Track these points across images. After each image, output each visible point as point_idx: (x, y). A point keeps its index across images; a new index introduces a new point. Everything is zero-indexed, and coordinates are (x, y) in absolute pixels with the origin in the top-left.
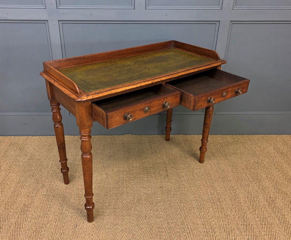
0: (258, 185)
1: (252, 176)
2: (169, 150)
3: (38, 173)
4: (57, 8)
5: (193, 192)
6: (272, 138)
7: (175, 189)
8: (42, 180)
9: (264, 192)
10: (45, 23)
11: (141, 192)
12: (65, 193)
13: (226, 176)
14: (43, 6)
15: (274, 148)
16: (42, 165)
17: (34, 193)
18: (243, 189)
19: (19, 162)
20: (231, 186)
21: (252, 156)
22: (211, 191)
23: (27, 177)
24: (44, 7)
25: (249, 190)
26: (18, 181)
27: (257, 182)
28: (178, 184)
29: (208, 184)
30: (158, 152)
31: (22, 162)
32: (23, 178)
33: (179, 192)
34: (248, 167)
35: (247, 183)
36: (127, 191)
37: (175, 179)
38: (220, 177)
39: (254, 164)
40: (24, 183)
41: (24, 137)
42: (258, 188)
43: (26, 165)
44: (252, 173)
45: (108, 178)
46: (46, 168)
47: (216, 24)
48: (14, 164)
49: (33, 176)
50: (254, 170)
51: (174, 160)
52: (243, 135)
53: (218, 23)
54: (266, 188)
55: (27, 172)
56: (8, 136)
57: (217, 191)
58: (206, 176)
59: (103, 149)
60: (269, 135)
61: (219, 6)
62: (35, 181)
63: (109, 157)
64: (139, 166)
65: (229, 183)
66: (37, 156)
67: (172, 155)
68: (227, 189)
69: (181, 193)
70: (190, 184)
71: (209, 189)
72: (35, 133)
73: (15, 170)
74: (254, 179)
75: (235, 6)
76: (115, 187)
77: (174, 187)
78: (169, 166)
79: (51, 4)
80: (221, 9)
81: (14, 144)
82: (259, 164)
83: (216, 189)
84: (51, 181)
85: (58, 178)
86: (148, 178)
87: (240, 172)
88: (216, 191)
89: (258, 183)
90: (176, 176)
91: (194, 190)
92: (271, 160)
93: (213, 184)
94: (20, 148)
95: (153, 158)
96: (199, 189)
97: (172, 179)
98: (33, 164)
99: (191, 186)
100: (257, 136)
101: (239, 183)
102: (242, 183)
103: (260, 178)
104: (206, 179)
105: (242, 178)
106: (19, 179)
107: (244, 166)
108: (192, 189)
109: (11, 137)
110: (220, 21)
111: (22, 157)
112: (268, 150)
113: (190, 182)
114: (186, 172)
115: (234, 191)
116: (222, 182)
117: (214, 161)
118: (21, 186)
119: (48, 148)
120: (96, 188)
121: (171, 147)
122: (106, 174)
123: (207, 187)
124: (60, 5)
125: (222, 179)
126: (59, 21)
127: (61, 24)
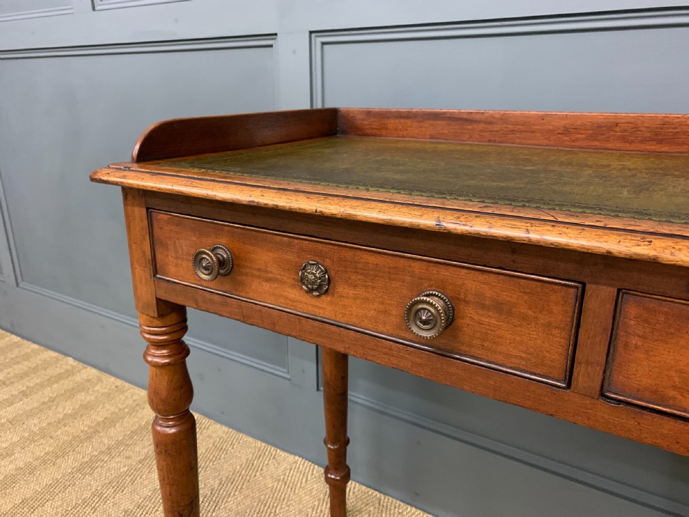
10: (270, 47)
126: (313, 35)
127: (319, 45)
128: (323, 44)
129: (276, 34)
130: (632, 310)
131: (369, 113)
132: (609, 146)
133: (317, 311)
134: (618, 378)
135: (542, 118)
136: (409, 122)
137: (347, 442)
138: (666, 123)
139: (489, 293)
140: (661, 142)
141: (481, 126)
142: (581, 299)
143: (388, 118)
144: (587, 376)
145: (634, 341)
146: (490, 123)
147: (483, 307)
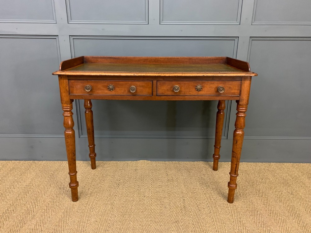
0: (297, 221)
1: (288, 209)
2: (188, 178)
3: (33, 202)
4: (68, 23)
5: (216, 228)
6: (304, 167)
7: (193, 224)
8: (34, 210)
9: (307, 230)
10: (56, 38)
11: (151, 227)
12: (57, 227)
13: (256, 208)
14: (53, 21)
15: (308, 178)
16: (40, 192)
17: (20, 226)
18: (279, 226)
19: (15, 189)
20: (263, 222)
21: (284, 186)
22: (239, 227)
23: (17, 206)
24: (55, 22)
25: (287, 227)
26: (5, 211)
27: (295, 217)
28: (197, 218)
29: (234, 218)
30: (175, 180)
31: (19, 188)
32: (12, 207)
33: (199, 229)
34: (281, 199)
35: (283, 219)
36: (134, 225)
37: (194, 212)
38: (248, 210)
39: (288, 195)
40: (11, 213)
41: (29, 161)
42: (298, 226)
43: (22, 192)
44: (287, 206)
45: (113, 208)
46: (44, 195)
47: (235, 40)
48: (8, 190)
49: (25, 205)
50: (289, 202)
51: (193, 189)
52: (270, 162)
53: (236, 39)
54: (308, 225)
55: (19, 200)
56: (12, 160)
57: (247, 228)
58: (231, 208)
59: (113, 175)
60: (299, 164)
61: (237, 21)
62: (25, 211)
63: (119, 185)
64: (152, 196)
65: (260, 218)
66: (37, 182)
67: (191, 183)
68: (259, 225)
69: (201, 230)
70: (212, 218)
71: (236, 225)
72: (42, 157)
73: (6, 198)
74: (291, 213)
75: (254, 21)
76: (120, 220)
77: (192, 221)
78: (187, 196)
79: (62, 19)
80: (240, 24)
81: (16, 169)
82: (294, 195)
83: (245, 225)
84: (45, 212)
85: (54, 208)
86: (161, 210)
87: (272, 204)
88: (245, 228)
89: (297, 218)
90: (195, 209)
91: (217, 226)
92: (307, 191)
93: (241, 219)
94: (22, 173)
95: (168, 187)
96: (224, 224)
97: (191, 212)
98: (30, 191)
99: (214, 220)
100: (285, 164)
101: (273, 219)
102: (277, 219)
103: (298, 213)
104: (231, 213)
105: (276, 212)
106: (7, 208)
107: (276, 197)
108: (215, 225)
109: (16, 161)
110: (238, 37)
111: (21, 182)
112: (301, 179)
113: (212, 216)
114: (207, 204)
115: (268, 229)
116: (252, 216)
117: (240, 191)
118: (7, 217)
119: (52, 174)
120: (96, 221)
121: (190, 174)
122: (112, 204)
123: (233, 222)
124: (71, 20)
125: (251, 212)
126: (70, 36)
127: (72, 39)
128: (73, 39)
129: (58, 35)
130: (158, 83)
131: (93, 57)
132: (147, 63)
133: (112, 94)
134: (158, 93)
135: (134, 58)
136: (104, 59)
137: (95, 145)
138: (156, 59)
139: (141, 84)
140: (156, 62)
141: (121, 60)
142: (153, 83)
143: (98, 58)
144: (155, 93)
145: (159, 87)
146: (123, 59)
147: (140, 87)
